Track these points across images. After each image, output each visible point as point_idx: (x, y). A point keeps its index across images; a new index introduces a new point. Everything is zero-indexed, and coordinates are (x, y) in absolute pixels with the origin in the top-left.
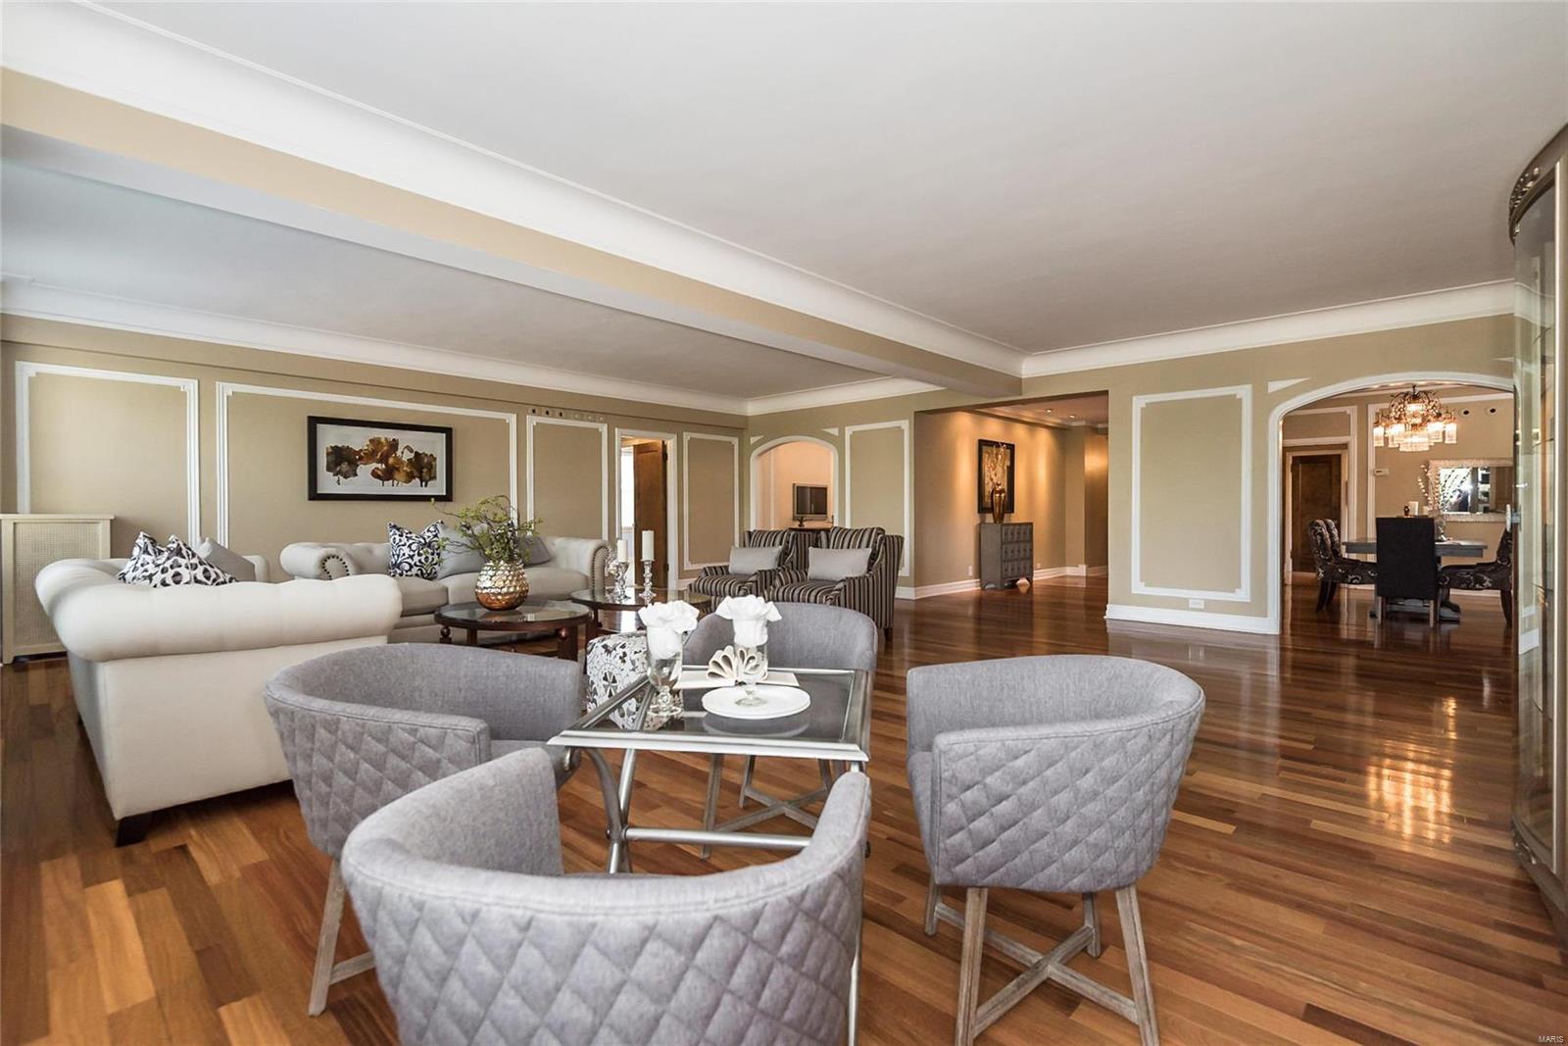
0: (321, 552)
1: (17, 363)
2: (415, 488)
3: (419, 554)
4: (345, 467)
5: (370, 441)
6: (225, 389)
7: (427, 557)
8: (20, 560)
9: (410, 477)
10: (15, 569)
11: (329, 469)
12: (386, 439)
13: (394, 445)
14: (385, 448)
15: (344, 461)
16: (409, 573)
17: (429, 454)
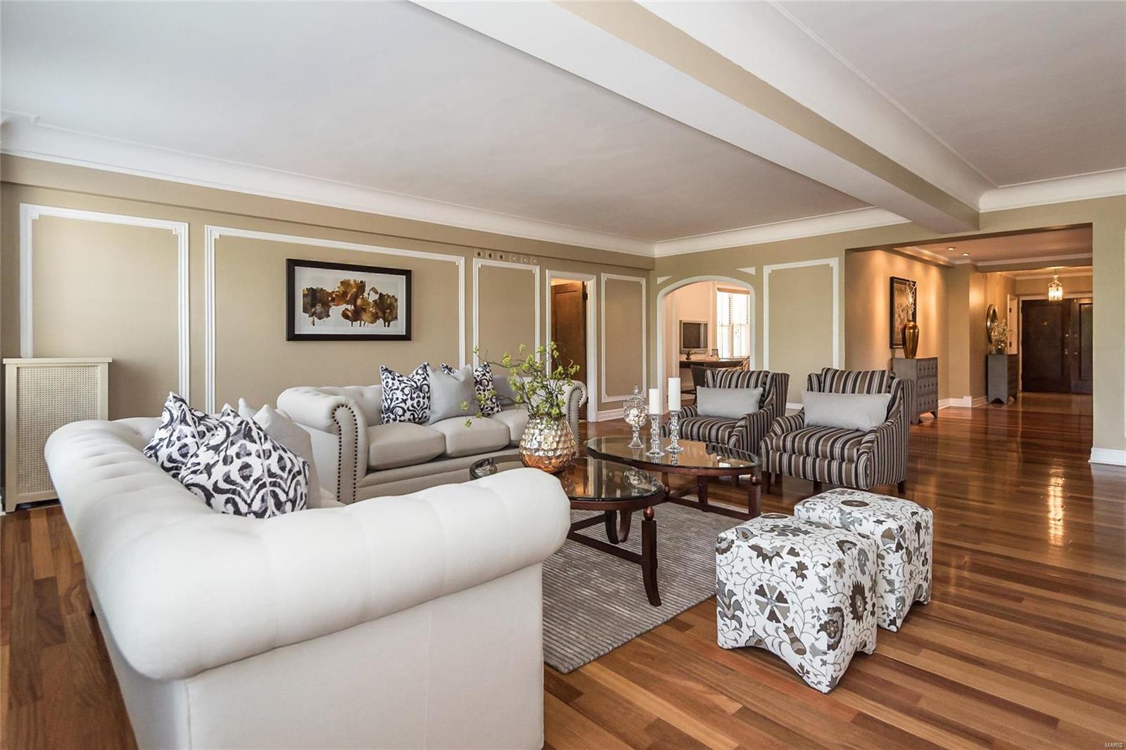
0: (331, 401)
1: (21, 205)
2: (379, 328)
3: (412, 399)
4: (319, 308)
5: (341, 283)
6: (213, 232)
7: (419, 402)
8: (24, 407)
9: (375, 318)
10: (18, 416)
11: (305, 311)
12: (355, 281)
13: (361, 287)
14: (354, 290)
15: (318, 301)
16: (402, 418)
17: (392, 295)
